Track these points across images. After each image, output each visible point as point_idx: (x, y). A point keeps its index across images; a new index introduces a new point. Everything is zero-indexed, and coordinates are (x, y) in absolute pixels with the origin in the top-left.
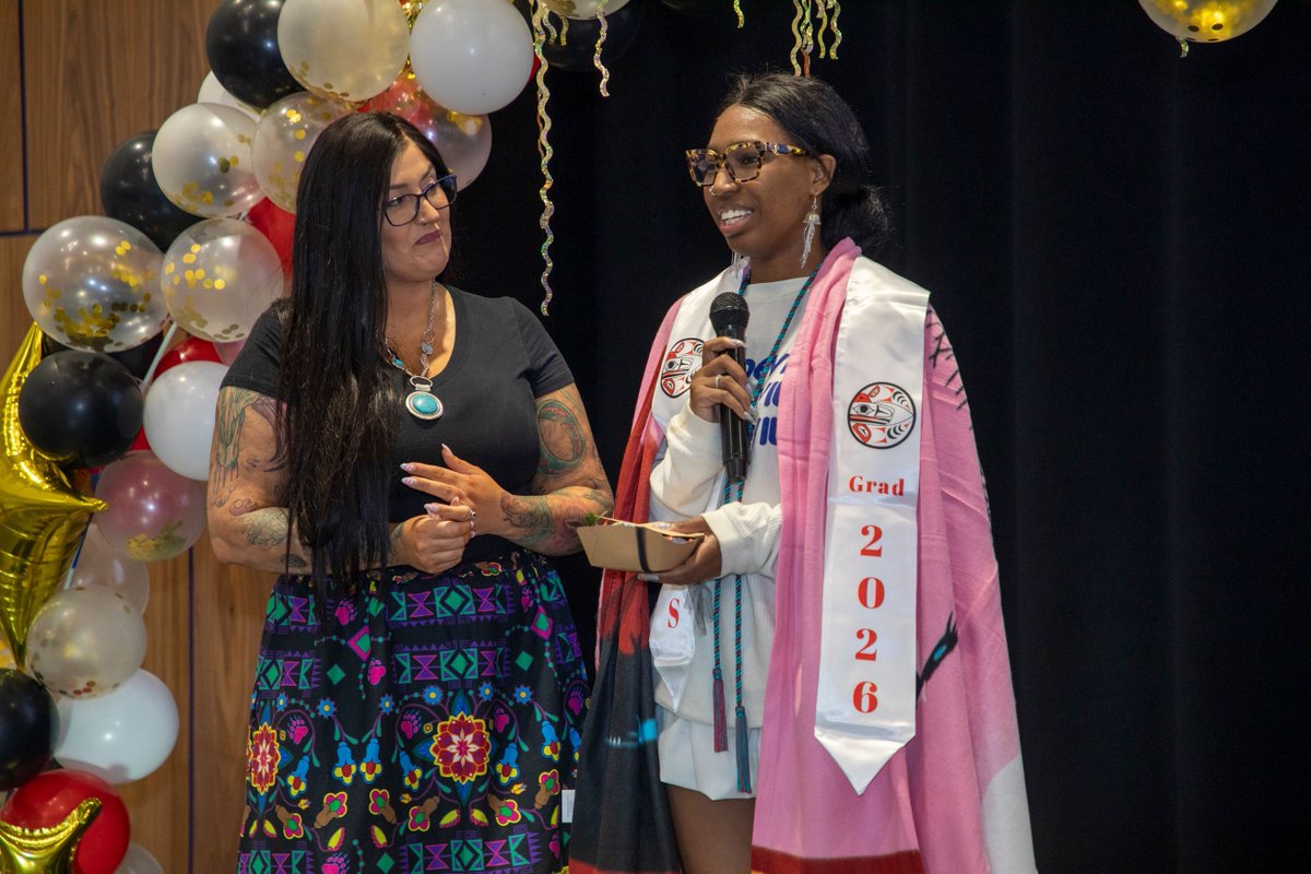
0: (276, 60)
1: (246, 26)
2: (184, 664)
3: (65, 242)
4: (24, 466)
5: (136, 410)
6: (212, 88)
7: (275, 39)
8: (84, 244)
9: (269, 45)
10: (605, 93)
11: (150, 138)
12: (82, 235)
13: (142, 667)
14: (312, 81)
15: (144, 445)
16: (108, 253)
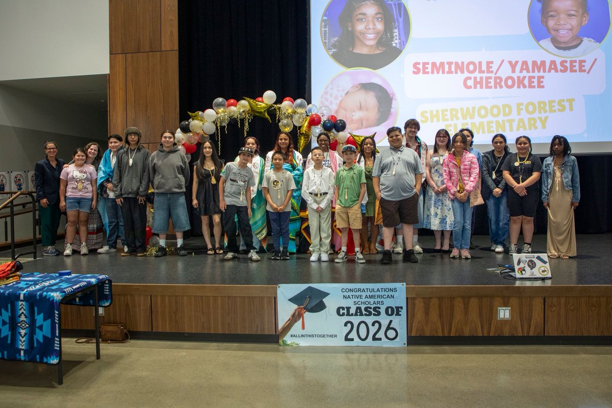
1: (184, 125)
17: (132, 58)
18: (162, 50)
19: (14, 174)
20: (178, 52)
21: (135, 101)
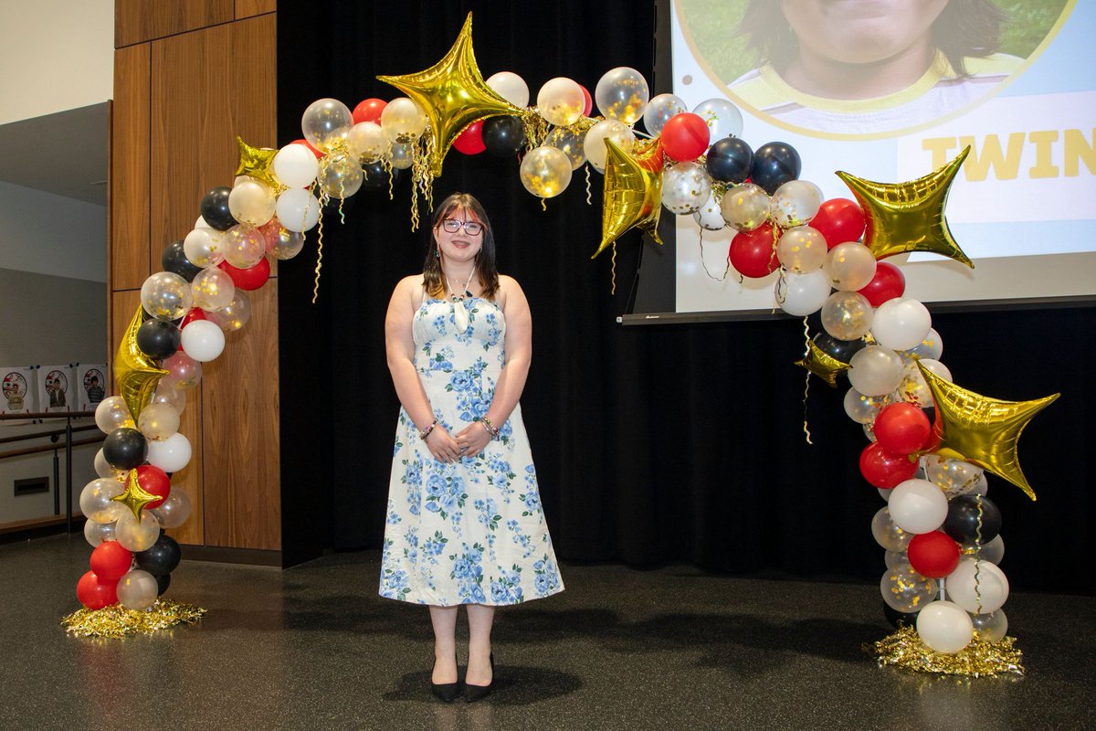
0: (228, 213)
1: (215, 201)
2: (200, 424)
3: (156, 281)
4: (138, 358)
5: (178, 339)
6: (201, 221)
7: (227, 206)
8: (163, 281)
9: (223, 208)
10: (343, 222)
11: (182, 243)
12: (162, 278)
13: (178, 432)
14: (243, 220)
15: (181, 349)
16: (170, 284)
17: (165, 50)
18: (237, 18)
19: (44, 372)
20: (275, 15)
21: (169, 169)
